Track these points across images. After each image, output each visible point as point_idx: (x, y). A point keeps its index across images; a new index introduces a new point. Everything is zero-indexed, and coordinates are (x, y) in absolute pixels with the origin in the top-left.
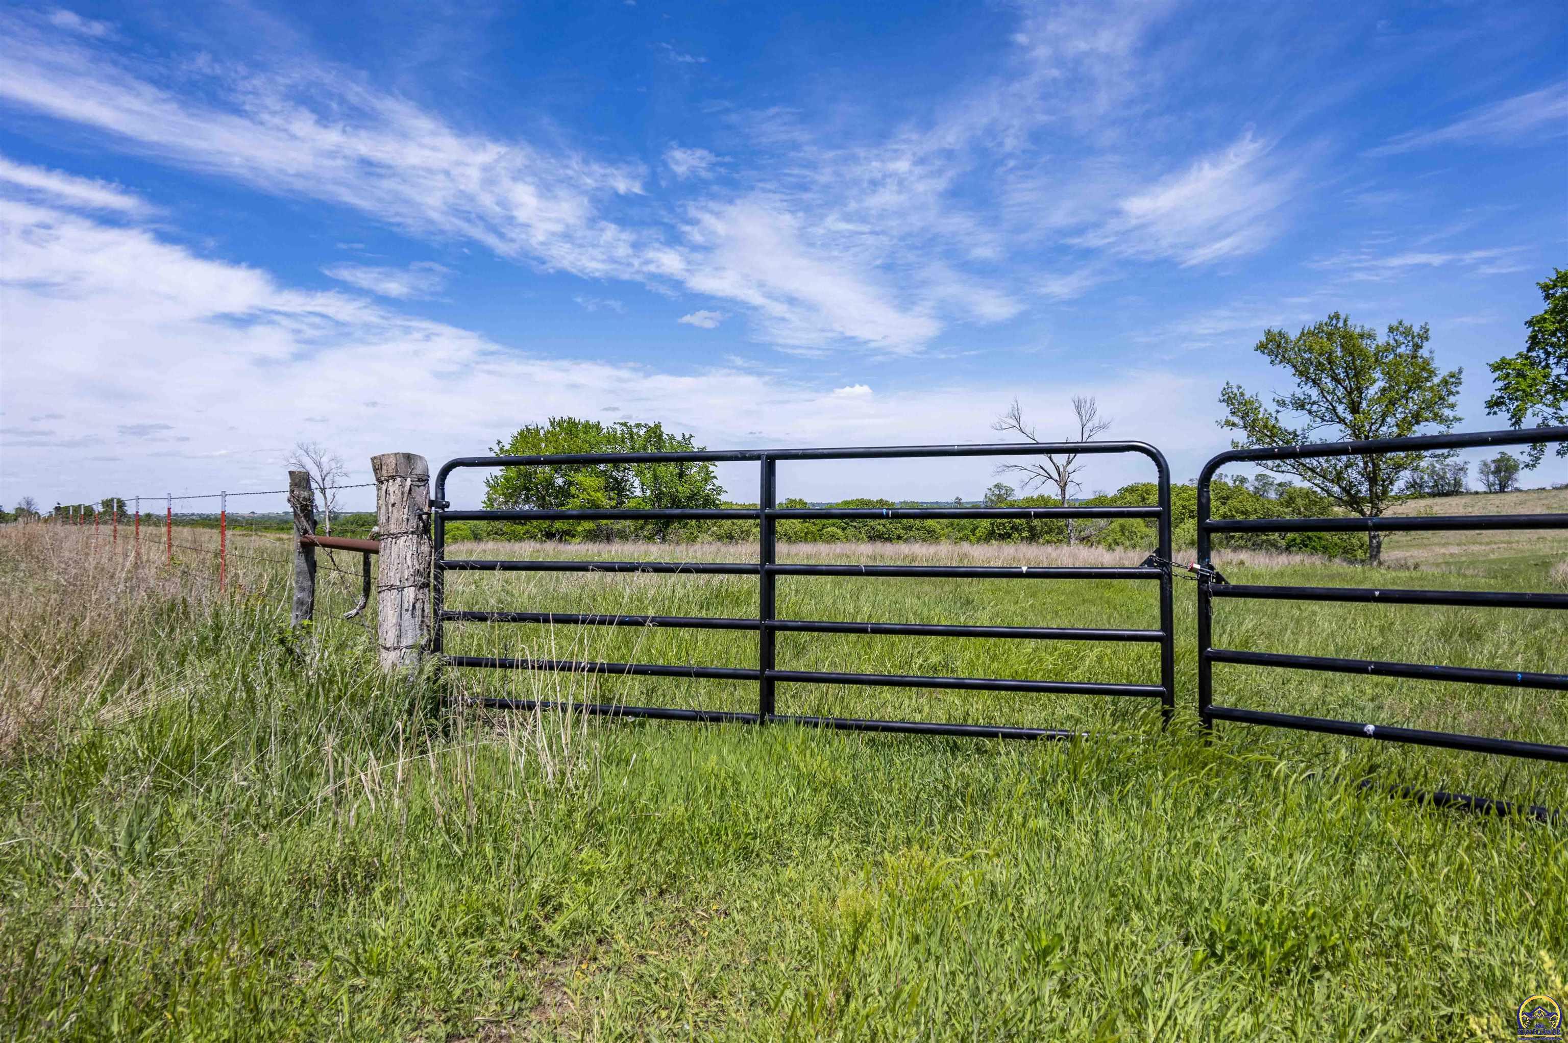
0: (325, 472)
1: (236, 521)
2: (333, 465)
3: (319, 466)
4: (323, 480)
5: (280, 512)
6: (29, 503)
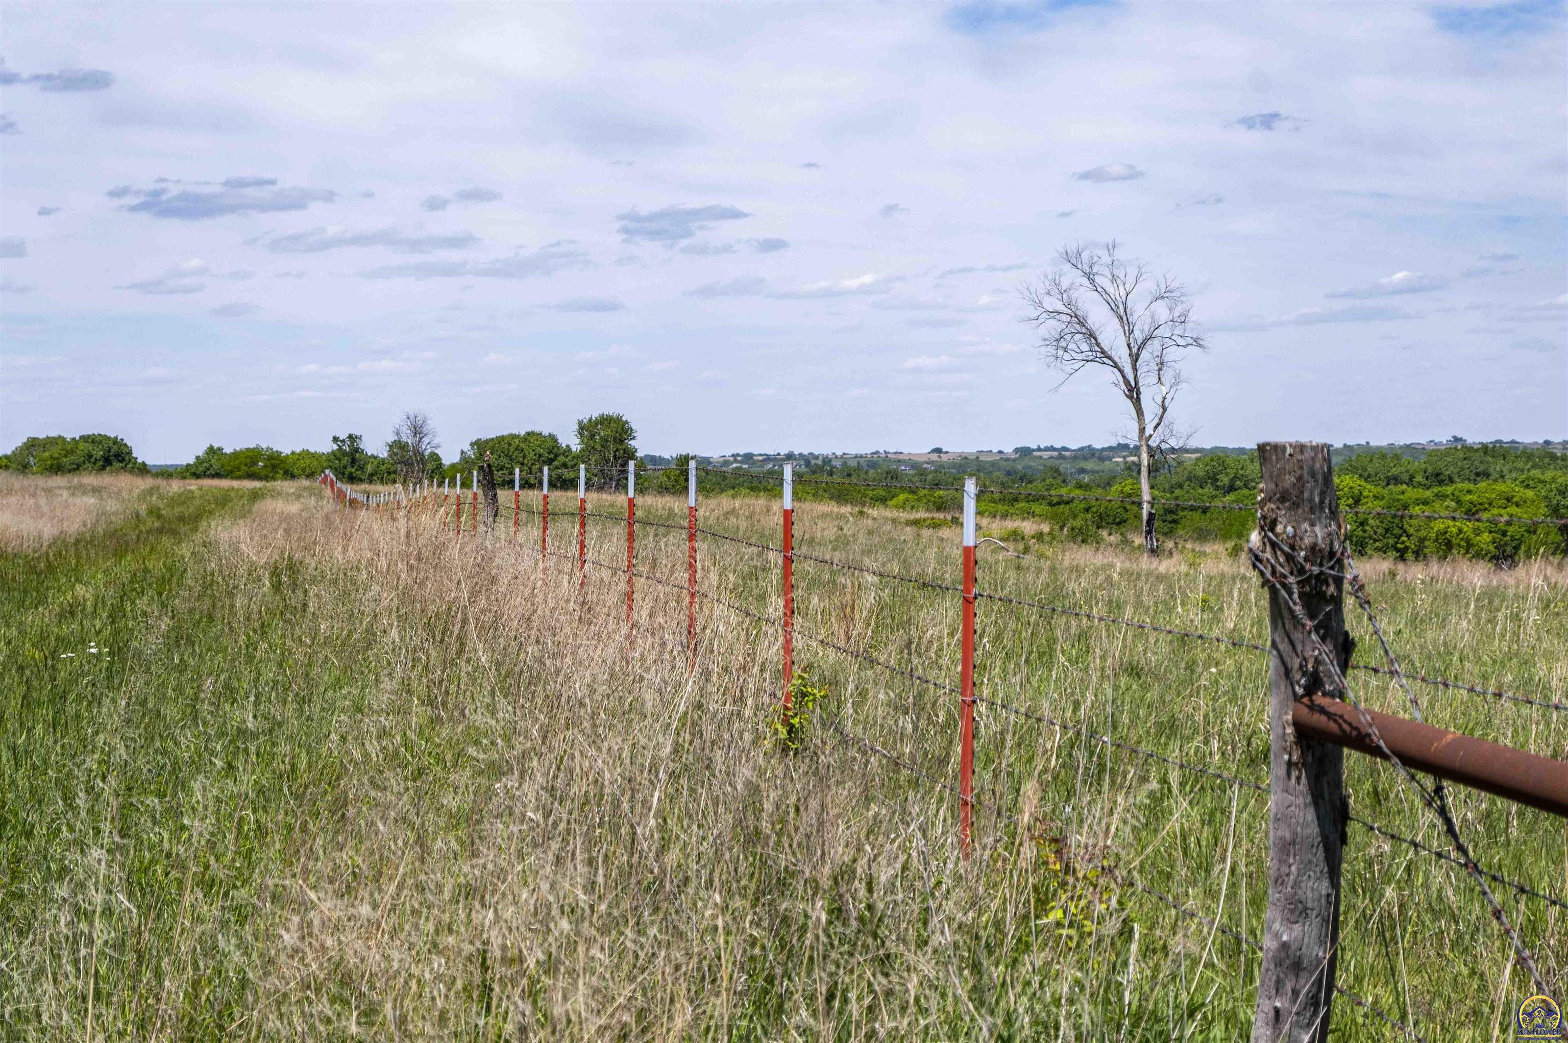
0: (1138, 335)
1: (894, 475)
2: (1162, 311)
3: (1124, 318)
4: (1135, 358)
5: (1009, 449)
6: (417, 430)
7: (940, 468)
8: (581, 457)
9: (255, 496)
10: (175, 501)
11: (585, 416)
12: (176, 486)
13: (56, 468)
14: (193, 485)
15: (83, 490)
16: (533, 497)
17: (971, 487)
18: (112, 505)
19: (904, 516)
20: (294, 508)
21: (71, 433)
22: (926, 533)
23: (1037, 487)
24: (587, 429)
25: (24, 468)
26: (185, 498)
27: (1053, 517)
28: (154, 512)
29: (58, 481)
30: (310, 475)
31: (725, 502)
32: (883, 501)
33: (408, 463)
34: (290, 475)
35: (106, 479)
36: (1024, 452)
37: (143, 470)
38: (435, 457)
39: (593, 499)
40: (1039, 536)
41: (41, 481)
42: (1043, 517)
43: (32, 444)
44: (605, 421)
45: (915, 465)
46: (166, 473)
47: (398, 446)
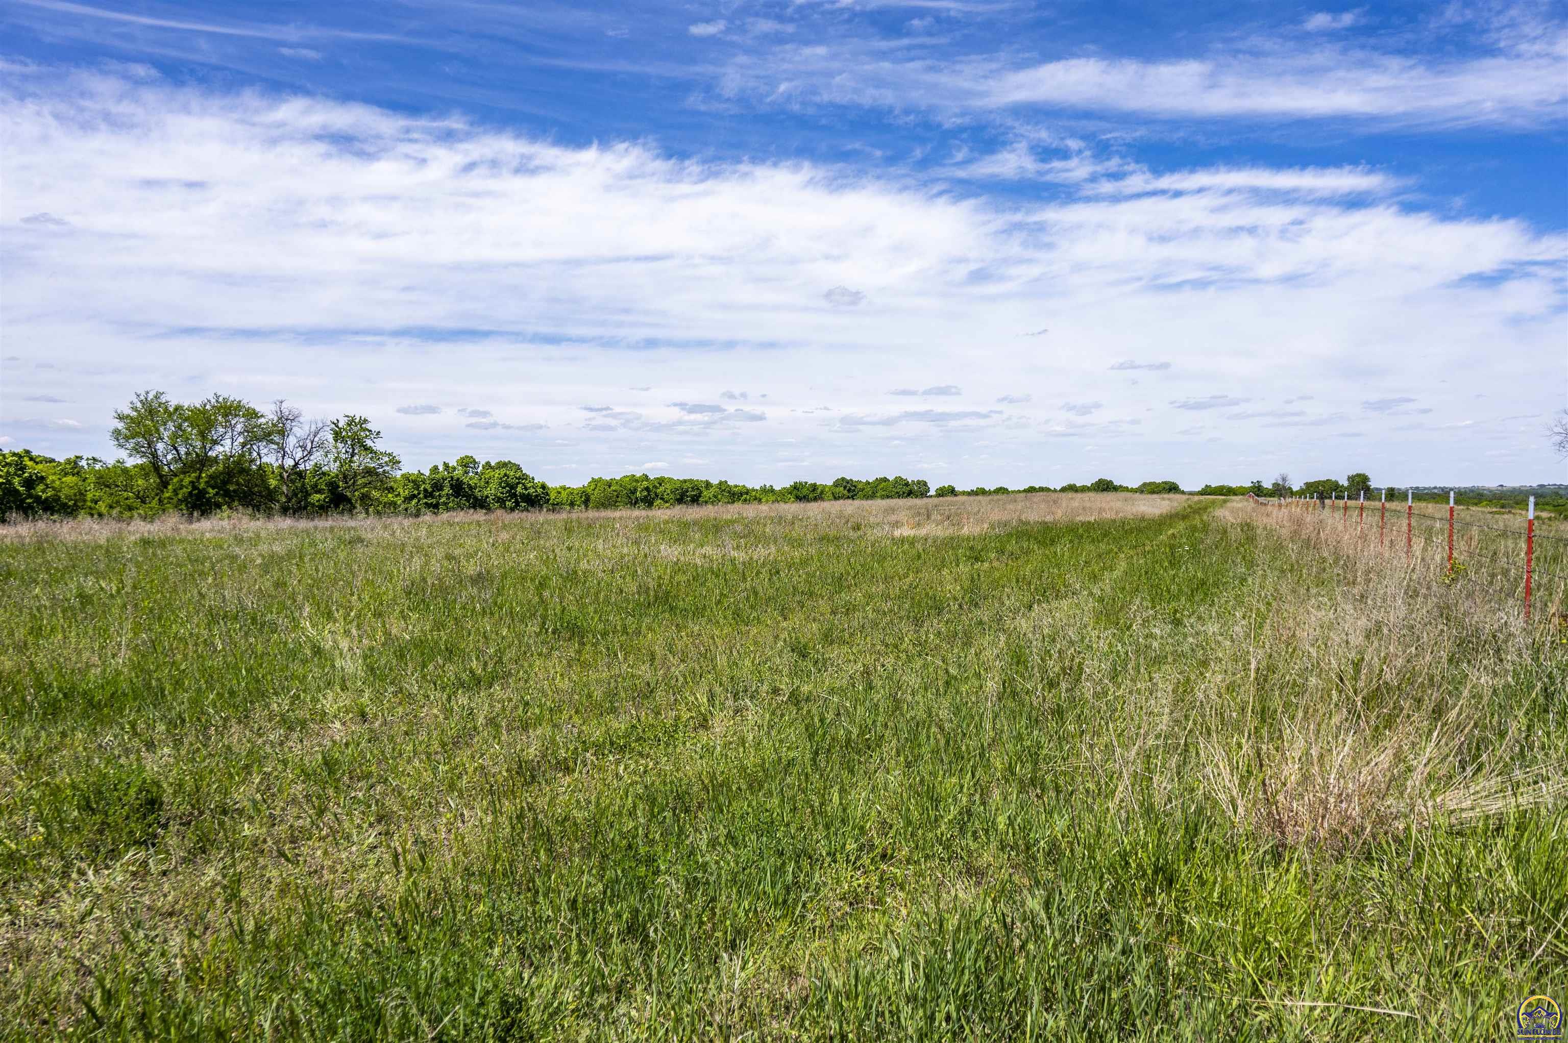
1: (1482, 495)
6: (1284, 479)
7: (1502, 492)
8: (1347, 489)
9: (1225, 501)
10: (1196, 503)
11: (1351, 474)
12: (1196, 498)
13: (1153, 492)
14: (1202, 498)
15: (1163, 499)
16: (1341, 503)
17: (1532, 499)
18: (1176, 504)
19: (1489, 509)
20: (1240, 505)
21: (1158, 481)
22: (1497, 516)
23: (1548, 499)
24: (1351, 479)
25: (1142, 492)
26: (1200, 502)
27: (1555, 511)
28: (1190, 506)
29: (1155, 496)
30: (1243, 494)
31: (1423, 504)
32: (1476, 504)
33: (1280, 490)
34: (1235, 494)
35: (1171, 495)
36: (1542, 486)
37: (1183, 493)
38: (1290, 488)
39: (1366, 503)
40: (1550, 519)
41: (1149, 496)
42: (1550, 511)
43: (1145, 484)
44: (1358, 475)
45: (1491, 491)
46: (1191, 494)
47: (1276, 485)
